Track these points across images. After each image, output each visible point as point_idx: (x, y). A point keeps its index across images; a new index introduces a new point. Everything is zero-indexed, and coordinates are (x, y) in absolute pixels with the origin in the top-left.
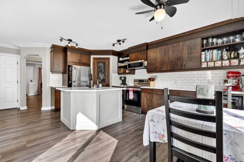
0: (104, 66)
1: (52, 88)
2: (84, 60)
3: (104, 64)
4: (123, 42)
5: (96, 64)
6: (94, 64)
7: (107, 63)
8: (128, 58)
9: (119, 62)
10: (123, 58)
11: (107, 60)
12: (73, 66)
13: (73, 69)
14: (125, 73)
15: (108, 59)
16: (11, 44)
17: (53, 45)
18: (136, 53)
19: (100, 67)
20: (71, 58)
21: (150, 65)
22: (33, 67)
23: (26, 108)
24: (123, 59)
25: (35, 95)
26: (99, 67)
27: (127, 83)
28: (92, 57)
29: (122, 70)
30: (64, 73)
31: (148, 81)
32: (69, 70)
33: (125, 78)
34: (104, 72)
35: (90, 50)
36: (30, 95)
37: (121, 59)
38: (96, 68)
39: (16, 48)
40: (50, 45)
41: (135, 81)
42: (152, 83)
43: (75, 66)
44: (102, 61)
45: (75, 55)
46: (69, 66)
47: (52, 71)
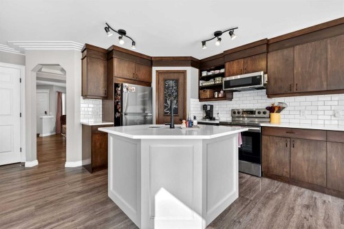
0: (177, 86)
1: (84, 126)
2: (142, 75)
3: (177, 81)
4: (231, 34)
5: (162, 83)
6: (158, 83)
7: (181, 81)
8: (222, 71)
9: (201, 78)
10: (209, 71)
11: (182, 75)
12: (124, 84)
13: (125, 90)
14: (212, 98)
15: (184, 72)
16: (7, 44)
17: (87, 45)
18: (242, 61)
19: (169, 87)
20: (121, 69)
21: (276, 82)
22: (48, 91)
23: (36, 163)
24: (210, 73)
25: (51, 136)
26: (166, 88)
27: (215, 116)
28: (155, 69)
29: (208, 93)
30: (105, 98)
31: (264, 113)
32: (116, 92)
33: (212, 106)
34: (177, 96)
35: (151, 57)
36: (44, 135)
37: (204, 74)
38: (162, 89)
39: (17, 52)
40: (82, 46)
41: (234, 113)
42: (275, 115)
43: (127, 84)
44: (172, 76)
45: (127, 64)
46: (117, 85)
47: (85, 95)
